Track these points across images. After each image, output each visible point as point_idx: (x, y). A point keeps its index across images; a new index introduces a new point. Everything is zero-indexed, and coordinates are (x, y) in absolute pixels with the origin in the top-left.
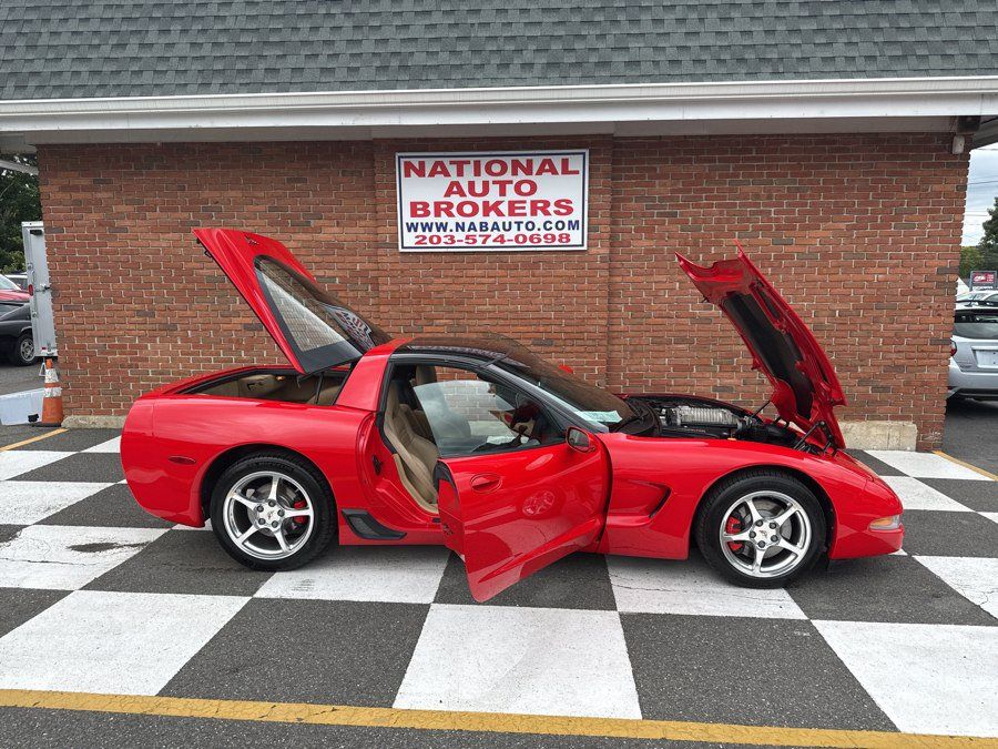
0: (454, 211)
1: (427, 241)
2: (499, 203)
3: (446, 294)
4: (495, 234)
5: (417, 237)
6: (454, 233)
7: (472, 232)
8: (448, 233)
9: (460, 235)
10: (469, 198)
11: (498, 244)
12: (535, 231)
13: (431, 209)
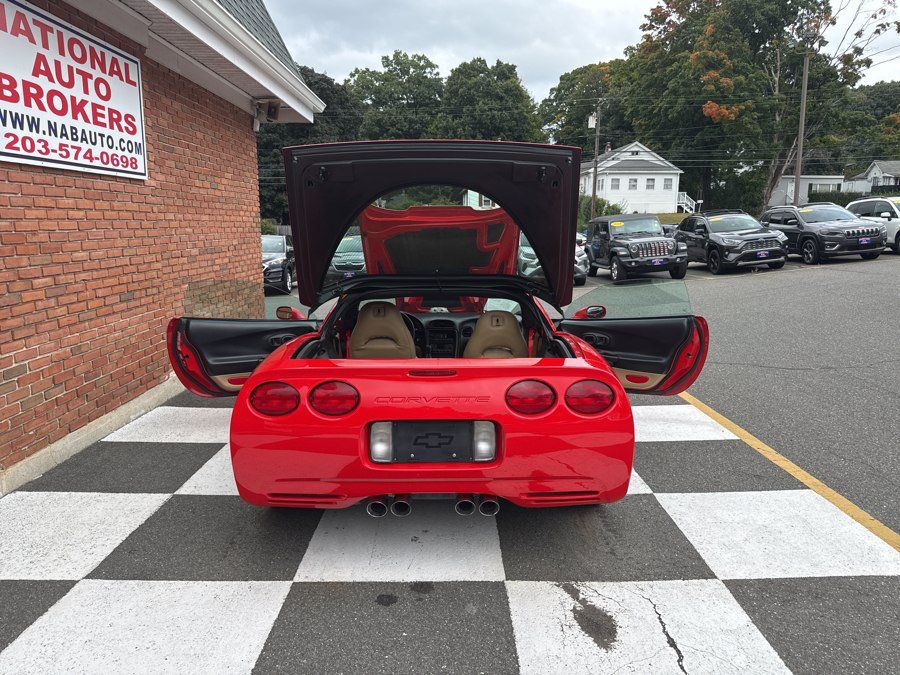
0: (44, 100)
1: (19, 144)
2: (84, 102)
3: (42, 237)
4: (85, 147)
5: (7, 135)
6: (46, 137)
7: (64, 140)
8: (41, 136)
9: (54, 142)
10: (57, 86)
11: (87, 162)
12: (113, 151)
13: (19, 89)
